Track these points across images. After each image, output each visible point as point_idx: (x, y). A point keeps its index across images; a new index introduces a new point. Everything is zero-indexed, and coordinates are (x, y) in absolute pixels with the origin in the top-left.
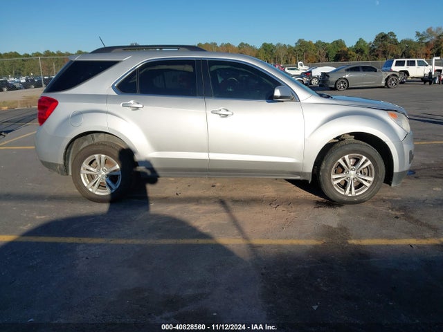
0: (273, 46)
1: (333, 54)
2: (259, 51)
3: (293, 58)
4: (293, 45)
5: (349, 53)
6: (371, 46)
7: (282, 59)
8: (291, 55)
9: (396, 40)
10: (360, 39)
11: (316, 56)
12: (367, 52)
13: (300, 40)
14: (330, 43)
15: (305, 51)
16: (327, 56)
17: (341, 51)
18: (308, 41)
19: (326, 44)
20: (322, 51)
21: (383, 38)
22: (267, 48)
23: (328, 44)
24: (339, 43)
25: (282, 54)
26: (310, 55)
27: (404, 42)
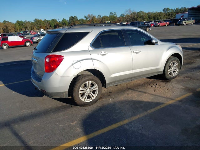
0: (23, 22)
1: (53, 25)
2: (16, 24)
3: (34, 27)
4: (33, 22)
5: (60, 24)
6: (68, 21)
7: (29, 28)
8: (33, 26)
9: (77, 19)
10: (63, 19)
11: (45, 26)
12: (67, 24)
13: (36, 19)
14: (50, 20)
15: (40, 24)
16: (50, 26)
17: (56, 24)
18: (40, 20)
19: (49, 21)
20: (48, 24)
21: (72, 18)
22: (20, 23)
23: (50, 21)
24: (54, 21)
25: (28, 26)
26: (43, 26)
27: (81, 20)
